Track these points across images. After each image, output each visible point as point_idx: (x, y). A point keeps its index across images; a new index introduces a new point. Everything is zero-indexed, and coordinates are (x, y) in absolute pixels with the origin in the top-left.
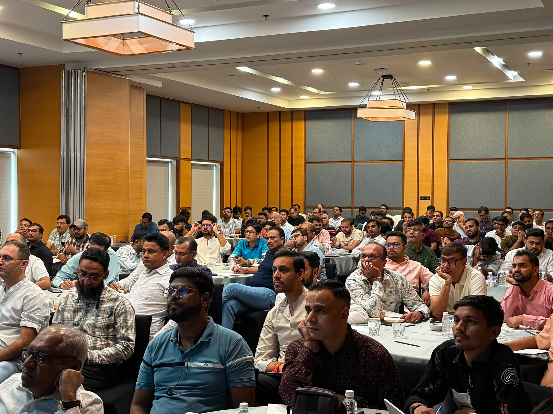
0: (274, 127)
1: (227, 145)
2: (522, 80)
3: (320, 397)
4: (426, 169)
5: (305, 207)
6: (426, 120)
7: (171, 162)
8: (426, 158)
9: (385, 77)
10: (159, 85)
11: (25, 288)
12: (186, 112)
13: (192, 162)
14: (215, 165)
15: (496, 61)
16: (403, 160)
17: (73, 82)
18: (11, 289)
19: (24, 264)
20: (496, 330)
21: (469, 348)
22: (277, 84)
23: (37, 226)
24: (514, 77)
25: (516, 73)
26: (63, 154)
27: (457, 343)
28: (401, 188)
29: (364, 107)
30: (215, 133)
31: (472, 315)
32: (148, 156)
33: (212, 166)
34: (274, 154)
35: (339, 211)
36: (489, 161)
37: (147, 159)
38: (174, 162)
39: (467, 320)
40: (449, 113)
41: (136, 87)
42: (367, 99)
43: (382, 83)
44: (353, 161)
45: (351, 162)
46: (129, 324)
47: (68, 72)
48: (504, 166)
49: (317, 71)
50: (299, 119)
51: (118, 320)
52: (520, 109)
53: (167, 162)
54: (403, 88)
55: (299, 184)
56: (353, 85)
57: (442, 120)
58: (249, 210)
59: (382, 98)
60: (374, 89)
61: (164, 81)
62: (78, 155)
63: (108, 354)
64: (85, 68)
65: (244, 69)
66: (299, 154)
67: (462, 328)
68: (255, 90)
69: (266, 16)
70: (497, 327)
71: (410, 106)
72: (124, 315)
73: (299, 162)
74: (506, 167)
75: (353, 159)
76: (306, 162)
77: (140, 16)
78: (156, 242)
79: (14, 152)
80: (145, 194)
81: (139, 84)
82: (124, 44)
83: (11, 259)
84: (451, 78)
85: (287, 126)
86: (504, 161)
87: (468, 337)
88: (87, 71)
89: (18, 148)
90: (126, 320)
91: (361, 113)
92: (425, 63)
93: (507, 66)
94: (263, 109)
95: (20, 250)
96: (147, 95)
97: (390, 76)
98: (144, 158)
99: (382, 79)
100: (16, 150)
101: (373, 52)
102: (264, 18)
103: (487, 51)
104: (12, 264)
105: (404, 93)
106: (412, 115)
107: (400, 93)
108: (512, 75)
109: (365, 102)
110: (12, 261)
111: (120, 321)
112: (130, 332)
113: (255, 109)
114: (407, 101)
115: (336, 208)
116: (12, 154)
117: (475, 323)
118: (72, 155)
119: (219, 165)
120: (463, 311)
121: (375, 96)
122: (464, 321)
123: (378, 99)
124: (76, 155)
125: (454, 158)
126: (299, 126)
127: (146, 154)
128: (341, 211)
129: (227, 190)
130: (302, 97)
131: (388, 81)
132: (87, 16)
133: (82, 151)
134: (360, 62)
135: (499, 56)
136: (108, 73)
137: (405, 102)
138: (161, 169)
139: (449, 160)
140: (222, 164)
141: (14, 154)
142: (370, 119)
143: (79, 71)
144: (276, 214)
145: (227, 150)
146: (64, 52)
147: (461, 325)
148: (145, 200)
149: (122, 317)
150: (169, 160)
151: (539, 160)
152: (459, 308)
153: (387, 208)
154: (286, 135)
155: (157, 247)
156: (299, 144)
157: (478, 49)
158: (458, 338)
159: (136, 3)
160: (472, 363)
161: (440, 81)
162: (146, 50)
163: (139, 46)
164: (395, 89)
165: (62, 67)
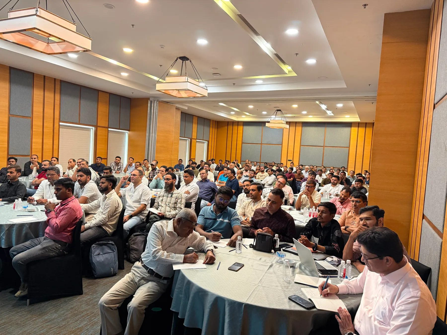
0: (230, 127)
1: (211, 134)
2: (333, 115)
3: (267, 236)
4: (291, 149)
5: (241, 161)
6: (293, 128)
7: (188, 140)
8: (291, 144)
9: (278, 110)
10: (186, 108)
11: (142, 187)
12: (195, 120)
13: (197, 140)
14: (206, 142)
15: (324, 107)
16: (282, 145)
17: (153, 105)
18: (137, 188)
19: (141, 177)
20: (333, 215)
21: (323, 222)
22: (233, 111)
23: (138, 163)
24: (330, 113)
25: (331, 112)
26: (147, 134)
27: (318, 220)
28: (280, 156)
29: (269, 122)
30: (206, 129)
31: (324, 210)
32: (180, 137)
33: (204, 142)
34: (229, 139)
35: (256, 163)
36: (317, 147)
37: (180, 138)
38: (189, 140)
39: (322, 212)
40: (302, 126)
41: (177, 109)
42: (270, 119)
43: (277, 113)
44: (261, 144)
45: (260, 144)
46: (182, 203)
47: (151, 101)
48: (323, 149)
49: (251, 107)
50: (240, 125)
51: (178, 201)
52: (331, 127)
53: (187, 140)
54: (285, 115)
55: (239, 151)
56: (264, 113)
57: (299, 129)
58: (221, 161)
59: (276, 119)
60: (273, 115)
61: (189, 107)
62: (154, 135)
63: (173, 214)
64: (158, 100)
65: (221, 104)
66: (240, 139)
67: (321, 215)
68: (225, 113)
69: (234, 84)
70: (334, 215)
71: (287, 123)
72: (181, 199)
73: (240, 143)
74: (324, 149)
75: (261, 143)
76: (242, 143)
77: (188, 83)
78: (188, 173)
79: (127, 132)
80: (178, 152)
81: (178, 107)
82: (179, 93)
83: (136, 175)
84: (304, 112)
85: (235, 128)
86: (323, 147)
87: (322, 218)
88: (159, 101)
89: (129, 131)
90: (181, 201)
91: (267, 124)
92: (295, 106)
93: (327, 109)
94: (227, 120)
95: (139, 172)
96: (181, 112)
97: (280, 110)
98: (179, 138)
99: (276, 111)
100: (128, 132)
101: (275, 101)
102: (233, 85)
103: (321, 103)
104: (136, 177)
105: (285, 117)
106: (288, 126)
107: (283, 117)
108: (329, 113)
109: (269, 120)
110: (136, 176)
111: (179, 201)
112: (182, 205)
113: (223, 120)
114: (286, 121)
115: (255, 162)
116: (126, 133)
117: (325, 213)
118: (151, 135)
119: (207, 142)
120: (322, 208)
121: (273, 118)
122: (321, 212)
123: (274, 119)
124: (153, 135)
125: (303, 145)
126: (241, 128)
127: (179, 136)
128: (257, 163)
129: (209, 153)
130: (243, 116)
131: (279, 112)
132: (166, 81)
133: (155, 133)
134: (269, 104)
135: (325, 105)
136: (167, 102)
137: (285, 121)
138: (184, 142)
139: (301, 145)
140: (208, 142)
141: (127, 133)
142: (271, 127)
143: (156, 101)
144: (232, 164)
145: (211, 136)
146: (150, 93)
147: (320, 213)
148: (178, 155)
149: (180, 200)
150: (188, 139)
151: (337, 148)
152: (320, 207)
153: (275, 164)
154: (235, 131)
155: (188, 175)
156: (240, 135)
157: (317, 102)
158: (319, 218)
159: (187, 77)
160: (323, 227)
161: (300, 113)
162: (188, 96)
163: (185, 94)
164: (282, 115)
165: (149, 99)
